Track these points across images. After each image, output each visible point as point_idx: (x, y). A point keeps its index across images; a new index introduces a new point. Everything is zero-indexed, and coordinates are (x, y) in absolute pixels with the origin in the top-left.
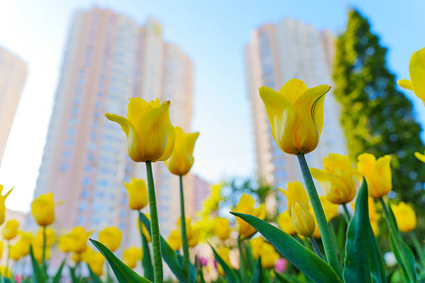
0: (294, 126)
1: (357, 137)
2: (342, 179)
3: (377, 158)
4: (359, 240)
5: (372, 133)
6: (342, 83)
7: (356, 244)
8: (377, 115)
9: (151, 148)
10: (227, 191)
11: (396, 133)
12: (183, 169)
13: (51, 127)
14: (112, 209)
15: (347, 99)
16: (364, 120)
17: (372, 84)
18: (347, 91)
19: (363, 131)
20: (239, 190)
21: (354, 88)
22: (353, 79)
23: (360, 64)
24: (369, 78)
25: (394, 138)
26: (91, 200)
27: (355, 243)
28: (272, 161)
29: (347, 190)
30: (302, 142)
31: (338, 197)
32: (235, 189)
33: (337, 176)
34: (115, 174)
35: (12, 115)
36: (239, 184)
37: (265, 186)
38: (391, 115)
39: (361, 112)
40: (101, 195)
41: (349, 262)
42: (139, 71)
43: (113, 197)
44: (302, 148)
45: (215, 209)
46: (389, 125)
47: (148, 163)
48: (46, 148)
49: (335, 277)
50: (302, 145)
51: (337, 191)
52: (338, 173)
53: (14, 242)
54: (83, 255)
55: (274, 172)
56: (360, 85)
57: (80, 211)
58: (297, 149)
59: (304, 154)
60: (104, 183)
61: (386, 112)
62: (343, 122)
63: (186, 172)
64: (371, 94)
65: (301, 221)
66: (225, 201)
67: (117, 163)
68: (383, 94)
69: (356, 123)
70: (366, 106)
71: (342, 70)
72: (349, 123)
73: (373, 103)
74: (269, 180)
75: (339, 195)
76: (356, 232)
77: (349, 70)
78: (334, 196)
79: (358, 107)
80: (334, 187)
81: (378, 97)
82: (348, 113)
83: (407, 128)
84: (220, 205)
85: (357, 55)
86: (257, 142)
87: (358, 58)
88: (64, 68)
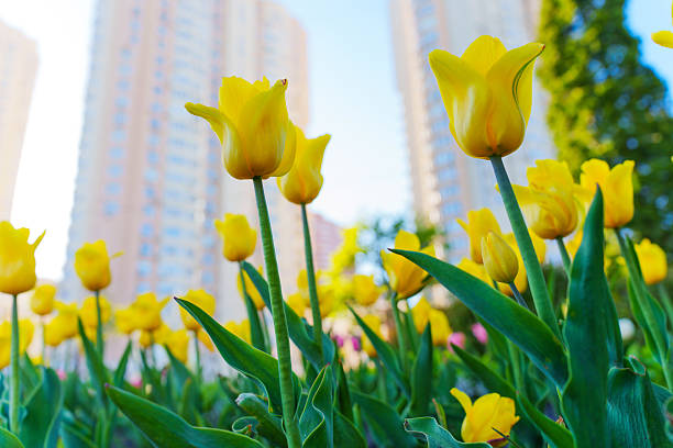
0: (486, 112)
1: (574, 144)
2: (557, 199)
3: (611, 166)
4: (588, 281)
5: (598, 138)
6: (550, 57)
7: (585, 287)
8: (606, 108)
9: (260, 155)
10: (368, 238)
11: (635, 136)
12: (306, 194)
13: (83, 145)
14: (189, 272)
15: (558, 84)
16: (586, 116)
17: (600, 56)
18: (559, 70)
19: (583, 134)
20: (386, 236)
21: (572, 63)
22: (570, 48)
23: (581, 23)
24: (596, 46)
25: (633, 144)
26: (156, 259)
27: (582, 284)
28: (437, 188)
29: (565, 216)
30: (498, 137)
31: (550, 228)
32: (380, 235)
33: (550, 196)
34: (192, 216)
35: (21, 128)
36: (386, 226)
37: (428, 227)
38: (630, 107)
39: (580, 104)
40: (172, 251)
41: (573, 314)
42: (219, 50)
43: (191, 253)
44: (499, 146)
45: (350, 265)
46: (626, 123)
47: (258, 180)
48: (79, 181)
49: (551, 338)
50: (498, 143)
51: (548, 218)
52: (551, 190)
53: (49, 320)
54: (157, 334)
55: (441, 206)
56: (581, 57)
57: (140, 275)
58: (490, 149)
59: (501, 156)
60: (174, 232)
61: (622, 102)
62: (552, 121)
63: (311, 199)
64: (599, 72)
65: (496, 260)
66: (366, 253)
67: (193, 199)
68: (617, 72)
69: (572, 121)
70: (590, 93)
71: (551, 33)
72: (561, 122)
73: (601, 88)
74: (434, 218)
75: (553, 225)
76: (584, 269)
77: (562, 34)
78: (544, 226)
79: (577, 94)
80: (545, 212)
81: (609, 77)
82: (560, 107)
83: (655, 127)
84: (358, 259)
85: (576, 8)
86: (413, 159)
87: (577, 13)
88: (95, 50)
